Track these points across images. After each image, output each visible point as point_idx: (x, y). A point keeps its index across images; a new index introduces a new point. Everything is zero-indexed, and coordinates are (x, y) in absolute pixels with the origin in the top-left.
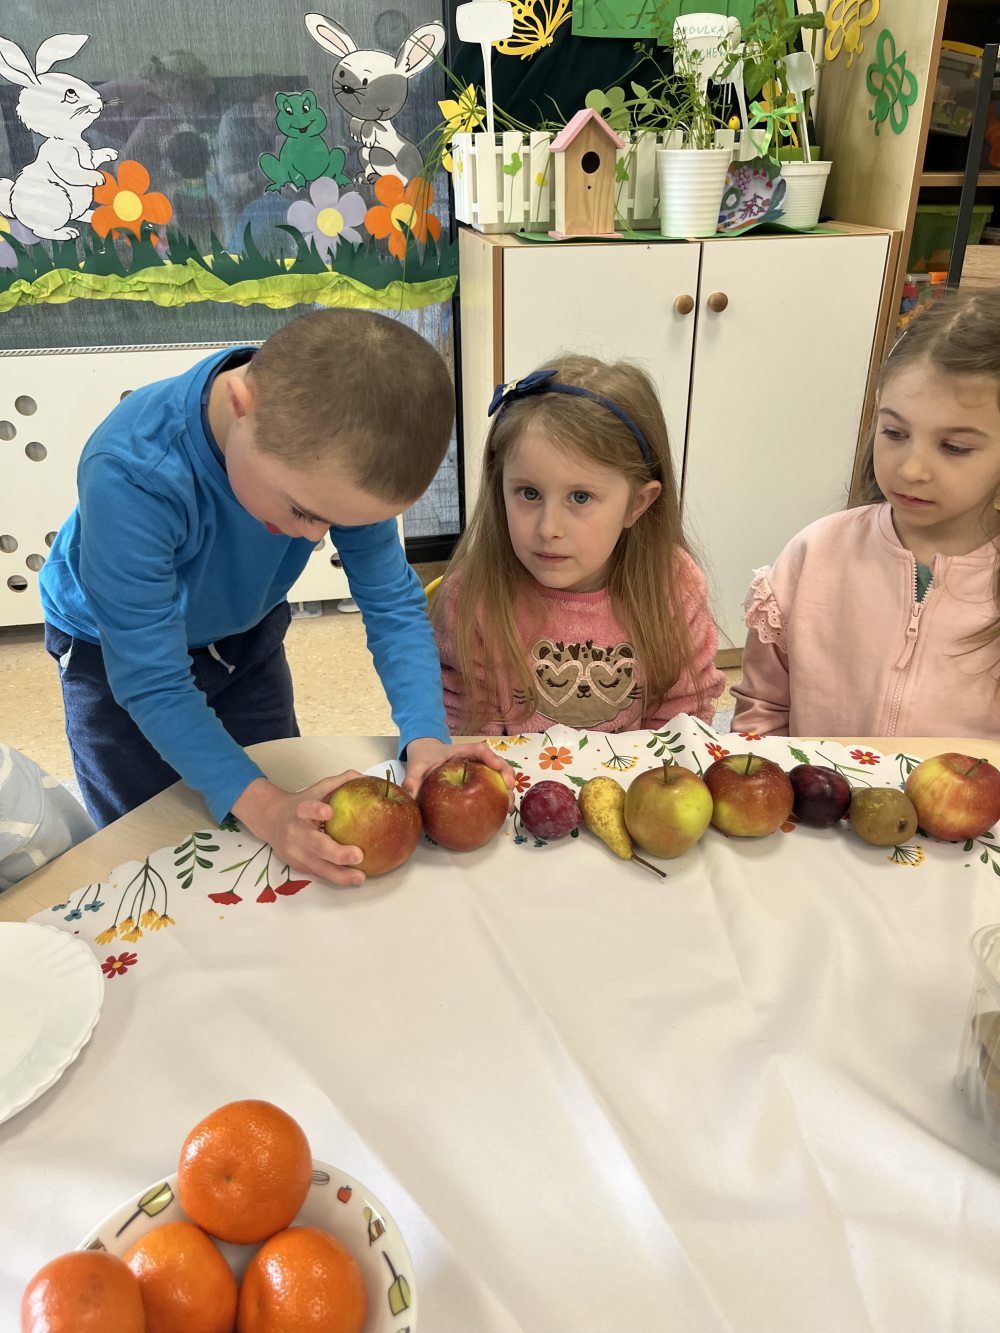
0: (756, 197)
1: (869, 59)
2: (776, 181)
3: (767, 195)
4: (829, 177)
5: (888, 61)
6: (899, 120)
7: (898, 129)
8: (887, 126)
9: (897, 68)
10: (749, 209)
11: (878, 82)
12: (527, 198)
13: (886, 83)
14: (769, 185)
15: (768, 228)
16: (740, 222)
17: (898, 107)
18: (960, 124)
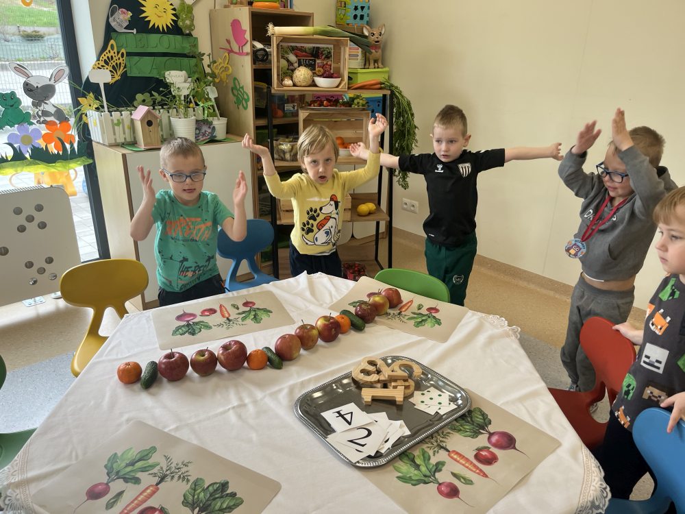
0: (206, 131)
1: (231, 85)
2: (212, 127)
3: (210, 131)
4: (227, 123)
5: (238, 87)
6: (245, 105)
7: (245, 108)
8: (241, 107)
9: (241, 89)
10: (204, 135)
11: (236, 93)
12: (124, 133)
13: (238, 94)
14: (209, 127)
15: (213, 141)
16: (202, 139)
17: (244, 102)
18: (263, 105)
